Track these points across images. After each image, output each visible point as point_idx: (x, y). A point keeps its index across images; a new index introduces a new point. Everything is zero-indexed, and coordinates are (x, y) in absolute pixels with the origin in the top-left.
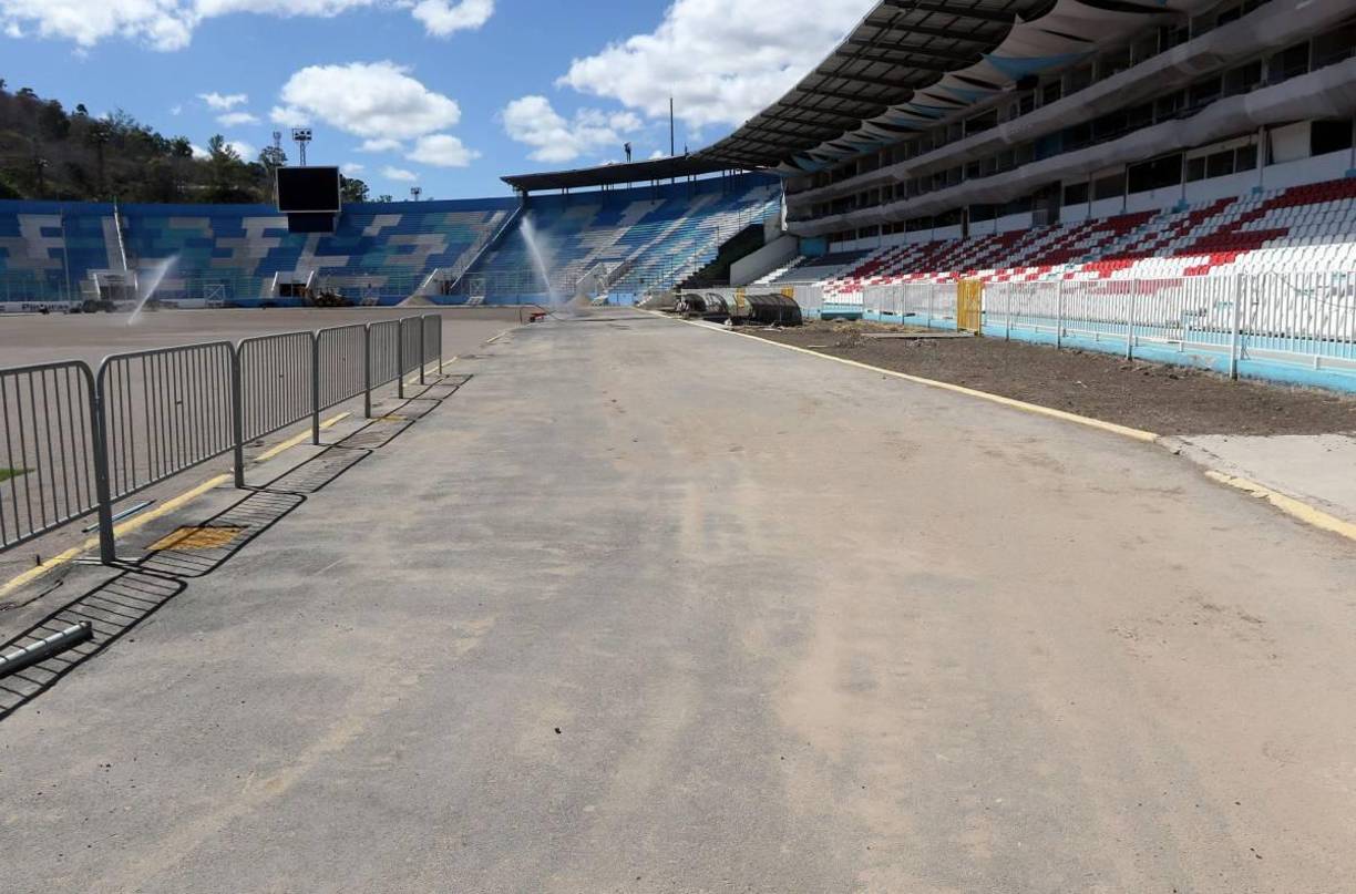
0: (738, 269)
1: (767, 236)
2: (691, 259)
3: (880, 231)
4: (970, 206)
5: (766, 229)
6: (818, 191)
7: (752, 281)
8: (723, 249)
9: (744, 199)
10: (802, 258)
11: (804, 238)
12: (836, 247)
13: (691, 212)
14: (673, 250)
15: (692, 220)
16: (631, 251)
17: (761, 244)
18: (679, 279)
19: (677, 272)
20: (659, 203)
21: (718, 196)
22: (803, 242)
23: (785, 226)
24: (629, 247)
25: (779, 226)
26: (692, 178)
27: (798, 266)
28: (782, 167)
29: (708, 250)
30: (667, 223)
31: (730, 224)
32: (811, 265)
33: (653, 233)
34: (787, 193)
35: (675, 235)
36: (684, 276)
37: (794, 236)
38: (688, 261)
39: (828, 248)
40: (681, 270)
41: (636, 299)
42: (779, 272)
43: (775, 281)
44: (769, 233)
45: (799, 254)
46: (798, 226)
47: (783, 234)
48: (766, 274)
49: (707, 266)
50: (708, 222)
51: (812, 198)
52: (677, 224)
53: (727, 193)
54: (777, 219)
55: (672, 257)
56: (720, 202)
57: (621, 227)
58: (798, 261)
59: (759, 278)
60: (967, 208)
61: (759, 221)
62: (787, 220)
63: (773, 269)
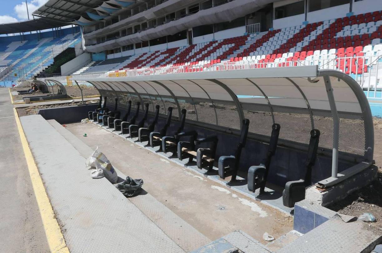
0: (64, 68)
1: (77, 53)
2: (41, 64)
3: (135, 47)
4: (193, 29)
5: (76, 50)
6: (100, 30)
7: (72, 73)
8: (56, 59)
9: (63, 39)
10: (94, 62)
11: (94, 53)
12: (110, 57)
13: (40, 45)
14: (32, 61)
15: (41, 48)
16: (12, 62)
17: (74, 57)
18: (35, 74)
19: (34, 70)
20: (24, 42)
21: (52, 39)
22: (93, 55)
23: (84, 48)
24: (11, 60)
25: (82, 48)
26: (39, 32)
27: (93, 65)
28: (82, 20)
29: (49, 60)
30: (29, 50)
31: (58, 49)
32: (99, 65)
33: (22, 54)
34: (84, 33)
35: (33, 55)
36: (38, 72)
37: (89, 53)
38: (39, 65)
39: (106, 57)
40: (37, 69)
41: (13, 84)
42: (85, 69)
43: (84, 72)
44: (77, 51)
45: (92, 61)
46: (91, 48)
47: (84, 52)
48: (78, 70)
49: (49, 67)
50: (48, 49)
51: (97, 34)
52: (33, 50)
53: (55, 37)
54: (80, 46)
55: (32, 64)
56: (52, 41)
57: (7, 52)
58: (92, 63)
59: (75, 72)
60: (191, 29)
61: (72, 46)
62: (86, 45)
63: (81, 67)
